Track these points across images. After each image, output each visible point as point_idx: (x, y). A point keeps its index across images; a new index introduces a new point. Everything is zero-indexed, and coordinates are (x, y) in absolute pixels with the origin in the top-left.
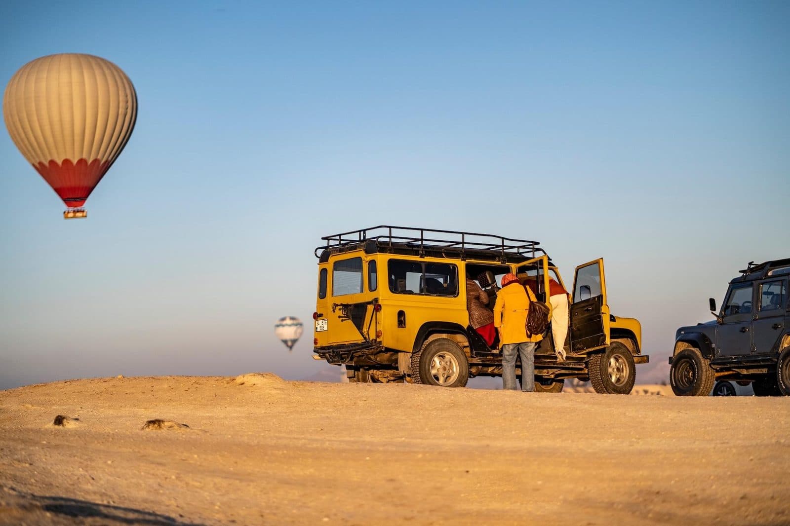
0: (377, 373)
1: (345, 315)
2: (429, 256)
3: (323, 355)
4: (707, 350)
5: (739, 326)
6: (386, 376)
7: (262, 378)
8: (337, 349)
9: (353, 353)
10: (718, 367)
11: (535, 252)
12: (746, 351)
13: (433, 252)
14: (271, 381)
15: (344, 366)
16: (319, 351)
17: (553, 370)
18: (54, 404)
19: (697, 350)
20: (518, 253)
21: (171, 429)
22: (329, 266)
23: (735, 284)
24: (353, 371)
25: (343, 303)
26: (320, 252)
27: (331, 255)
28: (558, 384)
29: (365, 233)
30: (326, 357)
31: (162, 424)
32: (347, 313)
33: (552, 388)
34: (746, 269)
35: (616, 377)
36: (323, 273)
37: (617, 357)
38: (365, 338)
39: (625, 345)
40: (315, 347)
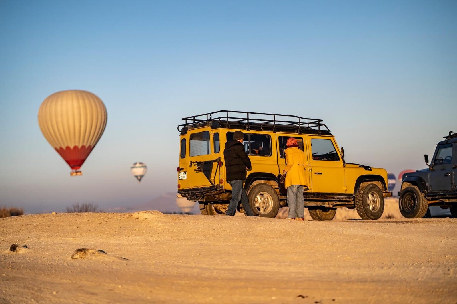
0: (219, 206)
1: (198, 169)
2: (253, 130)
3: (184, 195)
4: (423, 187)
5: (444, 172)
6: (225, 208)
7: (151, 215)
8: (193, 191)
9: (204, 194)
10: (430, 198)
11: (320, 126)
12: (449, 188)
13: (255, 127)
14: (157, 217)
15: (197, 201)
16: (182, 192)
17: (332, 202)
18: (10, 234)
19: (416, 187)
20: (309, 127)
21: (93, 255)
22: (187, 137)
23: (441, 146)
24: (203, 205)
25: (197, 161)
26: (181, 128)
27: (188, 130)
28: (333, 211)
29: (211, 115)
30: (186, 196)
31: (87, 252)
32: (200, 168)
33: (329, 214)
34: (448, 136)
35: (372, 206)
36: (183, 141)
37: (373, 194)
38: (212, 184)
39: (378, 185)
40: (178, 190)
